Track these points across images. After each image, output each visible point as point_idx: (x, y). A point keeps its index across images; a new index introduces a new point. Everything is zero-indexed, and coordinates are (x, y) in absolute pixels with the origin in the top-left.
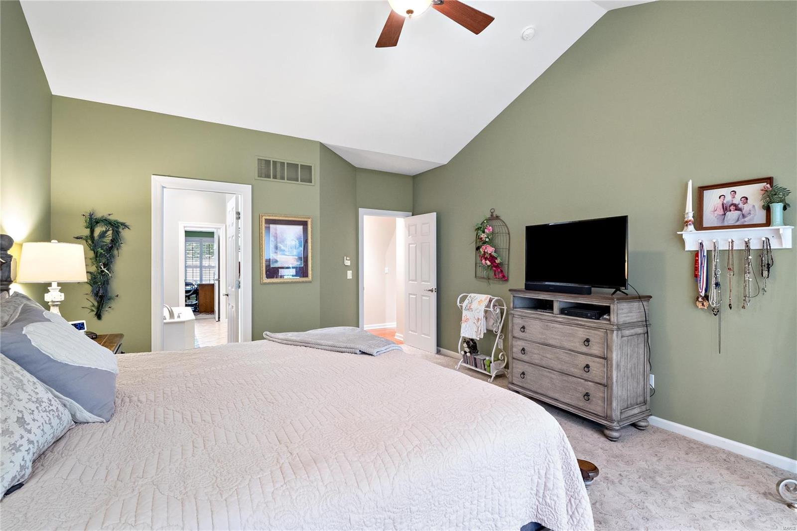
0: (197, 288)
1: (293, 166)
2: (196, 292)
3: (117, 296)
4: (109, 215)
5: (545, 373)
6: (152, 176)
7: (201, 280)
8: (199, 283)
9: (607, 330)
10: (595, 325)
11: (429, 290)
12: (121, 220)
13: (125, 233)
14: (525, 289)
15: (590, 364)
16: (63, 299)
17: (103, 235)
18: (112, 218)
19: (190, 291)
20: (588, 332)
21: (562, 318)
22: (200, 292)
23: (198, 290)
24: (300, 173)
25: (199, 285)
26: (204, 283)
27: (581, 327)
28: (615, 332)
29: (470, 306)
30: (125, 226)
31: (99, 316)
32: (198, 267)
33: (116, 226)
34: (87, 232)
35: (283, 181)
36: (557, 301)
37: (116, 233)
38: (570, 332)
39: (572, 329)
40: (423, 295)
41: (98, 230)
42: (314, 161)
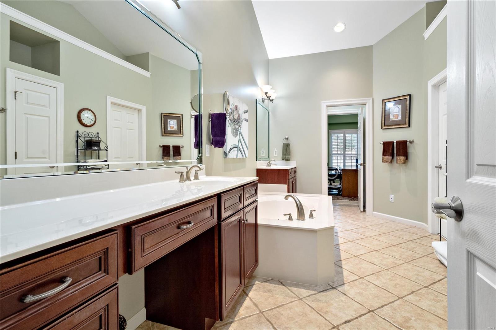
0: (340, 173)
2: (339, 177)
7: (344, 165)
8: (342, 168)
19: (334, 175)
22: (343, 177)
23: (342, 175)
25: (342, 170)
26: (346, 168)
32: (342, 155)
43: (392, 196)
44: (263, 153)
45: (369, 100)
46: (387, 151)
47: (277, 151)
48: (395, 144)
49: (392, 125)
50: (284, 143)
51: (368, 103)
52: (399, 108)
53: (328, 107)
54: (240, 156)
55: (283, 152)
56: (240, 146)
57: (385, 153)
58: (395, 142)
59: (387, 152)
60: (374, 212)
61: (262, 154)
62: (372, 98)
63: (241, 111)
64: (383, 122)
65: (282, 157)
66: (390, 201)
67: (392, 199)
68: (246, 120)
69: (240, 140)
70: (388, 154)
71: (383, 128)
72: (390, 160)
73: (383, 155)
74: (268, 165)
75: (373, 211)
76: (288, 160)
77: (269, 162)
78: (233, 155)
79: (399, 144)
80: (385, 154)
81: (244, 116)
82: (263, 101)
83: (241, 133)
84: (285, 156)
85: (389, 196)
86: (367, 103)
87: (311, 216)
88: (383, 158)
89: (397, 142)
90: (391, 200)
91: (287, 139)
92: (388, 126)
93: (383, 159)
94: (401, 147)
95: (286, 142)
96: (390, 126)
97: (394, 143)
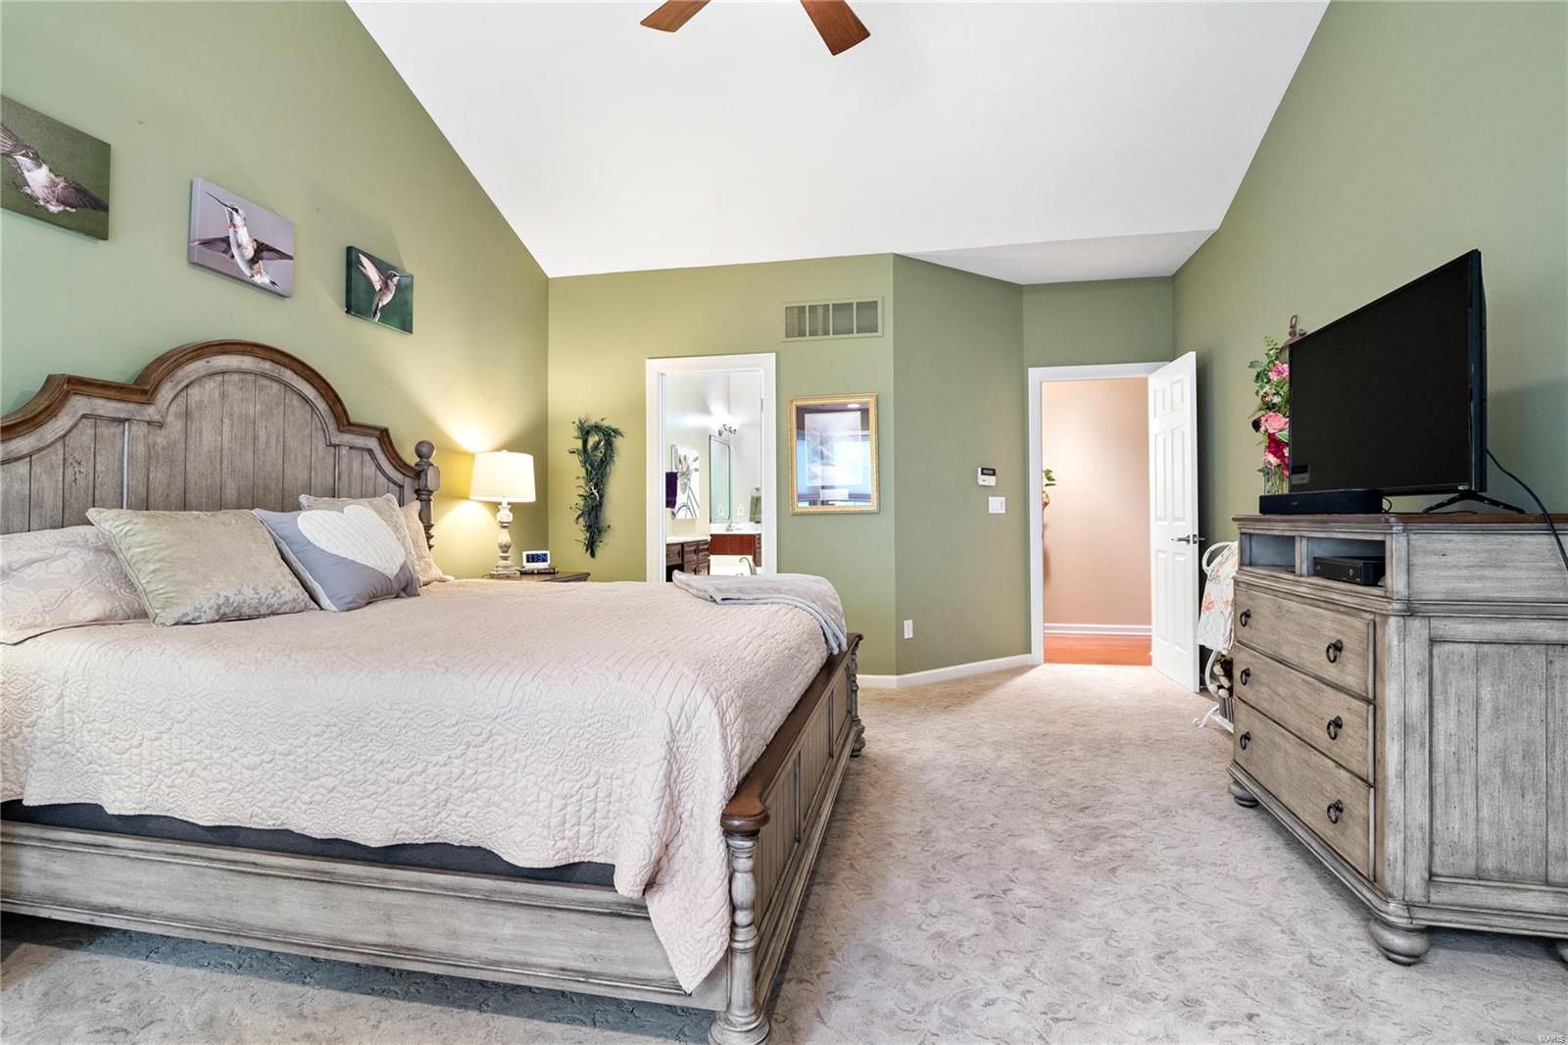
1: (842, 308)
3: (609, 526)
4: (602, 420)
5: (1278, 739)
6: (648, 361)
9: (1374, 613)
10: (1358, 600)
11: (1180, 540)
12: (614, 426)
13: (618, 442)
14: (1260, 512)
15: (1345, 717)
16: (511, 520)
17: (596, 447)
18: (605, 424)
20: (1341, 623)
21: (1308, 585)
24: (858, 317)
27: (1331, 606)
28: (1393, 621)
29: (1218, 571)
30: (616, 432)
31: (593, 554)
33: (609, 435)
34: (579, 444)
35: (828, 337)
36: (1302, 537)
37: (609, 444)
38: (1310, 621)
39: (1316, 616)
40: (1175, 553)
41: (592, 440)
42: (882, 290)
44: (721, 510)
47: (742, 508)
50: (752, 496)
54: (689, 516)
55: (751, 510)
56: (689, 504)
61: (719, 513)
63: (690, 460)
65: (750, 518)
68: (696, 470)
69: (689, 496)
74: (728, 530)
76: (758, 522)
77: (730, 526)
78: (682, 515)
81: (694, 466)
82: (720, 435)
83: (690, 488)
91: (758, 490)
95: (756, 495)
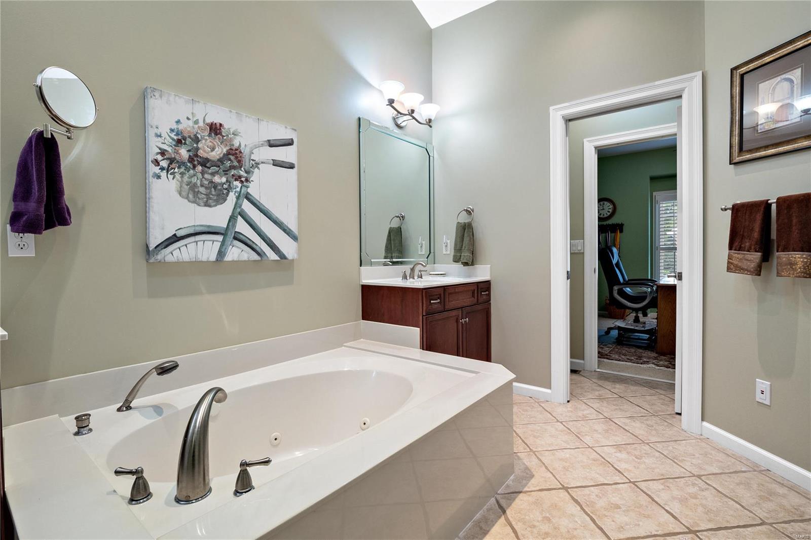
0: (655, 293)
2: (656, 302)
22: (660, 304)
23: (657, 298)
25: (657, 287)
43: (763, 384)
45: (692, 78)
46: (745, 234)
48: (774, 207)
49: (767, 147)
50: (458, 223)
51: (686, 90)
52: (791, 81)
53: (570, 120)
55: (456, 245)
57: (736, 240)
58: (773, 200)
59: (743, 237)
60: (705, 424)
61: (419, 250)
62: (700, 73)
64: (736, 140)
65: (454, 256)
66: (758, 399)
67: (762, 392)
70: (747, 244)
71: (734, 161)
72: (752, 265)
73: (731, 248)
75: (703, 420)
76: (466, 262)
79: (789, 207)
80: (736, 244)
82: (400, 126)
84: (459, 254)
85: (756, 381)
86: (683, 90)
87: (244, 484)
88: (730, 257)
89: (780, 201)
90: (759, 397)
91: (469, 212)
92: (750, 151)
93: (729, 262)
94: (795, 221)
95: (465, 220)
96: (758, 149)
97: (771, 204)
